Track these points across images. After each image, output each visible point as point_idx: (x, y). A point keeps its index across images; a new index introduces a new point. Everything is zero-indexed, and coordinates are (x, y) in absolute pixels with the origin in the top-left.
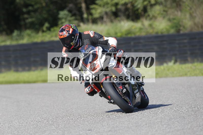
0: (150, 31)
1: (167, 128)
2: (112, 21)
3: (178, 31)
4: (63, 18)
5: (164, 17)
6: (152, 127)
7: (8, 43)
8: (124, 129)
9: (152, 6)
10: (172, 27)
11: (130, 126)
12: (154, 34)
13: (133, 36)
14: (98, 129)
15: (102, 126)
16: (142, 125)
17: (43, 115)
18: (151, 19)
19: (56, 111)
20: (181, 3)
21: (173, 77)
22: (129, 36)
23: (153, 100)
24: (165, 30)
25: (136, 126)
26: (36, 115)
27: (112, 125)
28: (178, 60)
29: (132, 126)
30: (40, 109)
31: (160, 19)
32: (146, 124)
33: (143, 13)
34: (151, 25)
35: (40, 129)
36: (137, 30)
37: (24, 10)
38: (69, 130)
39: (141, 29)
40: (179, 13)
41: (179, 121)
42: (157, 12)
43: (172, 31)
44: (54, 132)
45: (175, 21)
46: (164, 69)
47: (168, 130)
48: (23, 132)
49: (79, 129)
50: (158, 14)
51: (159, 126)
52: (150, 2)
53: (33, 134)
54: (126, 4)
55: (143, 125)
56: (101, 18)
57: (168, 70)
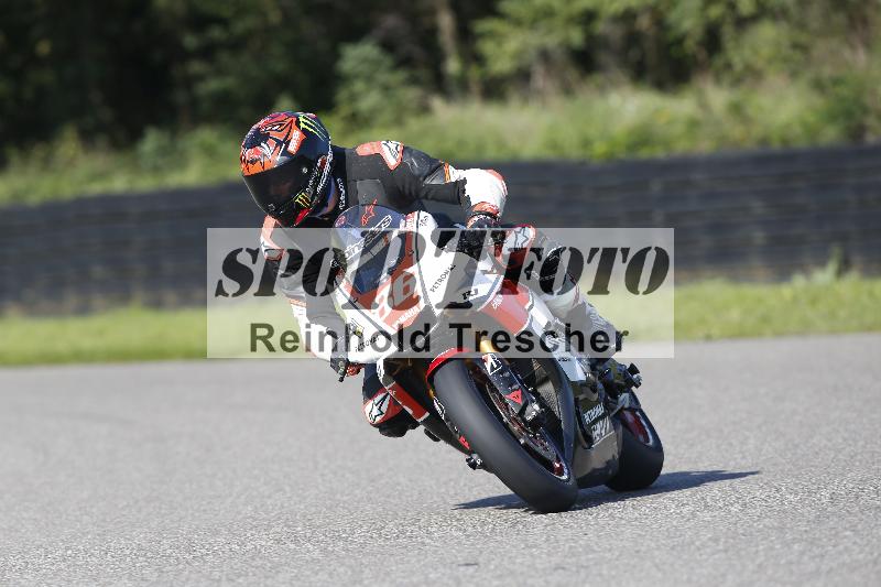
0: (736, 131)
1: (806, 558)
2: (568, 91)
3: (857, 132)
4: (356, 76)
5: (794, 75)
6: (743, 553)
7: (119, 183)
8: (617, 559)
9: (742, 23)
10: (831, 117)
11: (643, 549)
12: (750, 146)
13: (659, 153)
14: (506, 559)
15: (523, 546)
16: (698, 543)
17: (269, 497)
18: (737, 82)
19: (324, 480)
20: (869, 11)
21: (833, 332)
22: (644, 154)
23: (747, 433)
24: (797, 130)
25: (673, 548)
26: (238, 497)
27: (567, 540)
28: (857, 259)
29: (653, 545)
30: (256, 472)
31: (775, 79)
32: (716, 540)
33: (702, 55)
34: (736, 109)
35: (254, 559)
36: (679, 129)
37: (190, 41)
38: (382, 564)
39: (693, 124)
40: (861, 57)
41: (860, 527)
42: (766, 51)
43: (831, 135)
44: (317, 574)
45: (844, 91)
46: (795, 299)
47: (812, 566)
48: (179, 573)
49: (423, 557)
50: (770, 61)
51: (772, 549)
52: (732, 6)
53: (224, 578)
54: (628, 16)
55: (704, 545)
56: (523, 76)
57: (814, 301)
